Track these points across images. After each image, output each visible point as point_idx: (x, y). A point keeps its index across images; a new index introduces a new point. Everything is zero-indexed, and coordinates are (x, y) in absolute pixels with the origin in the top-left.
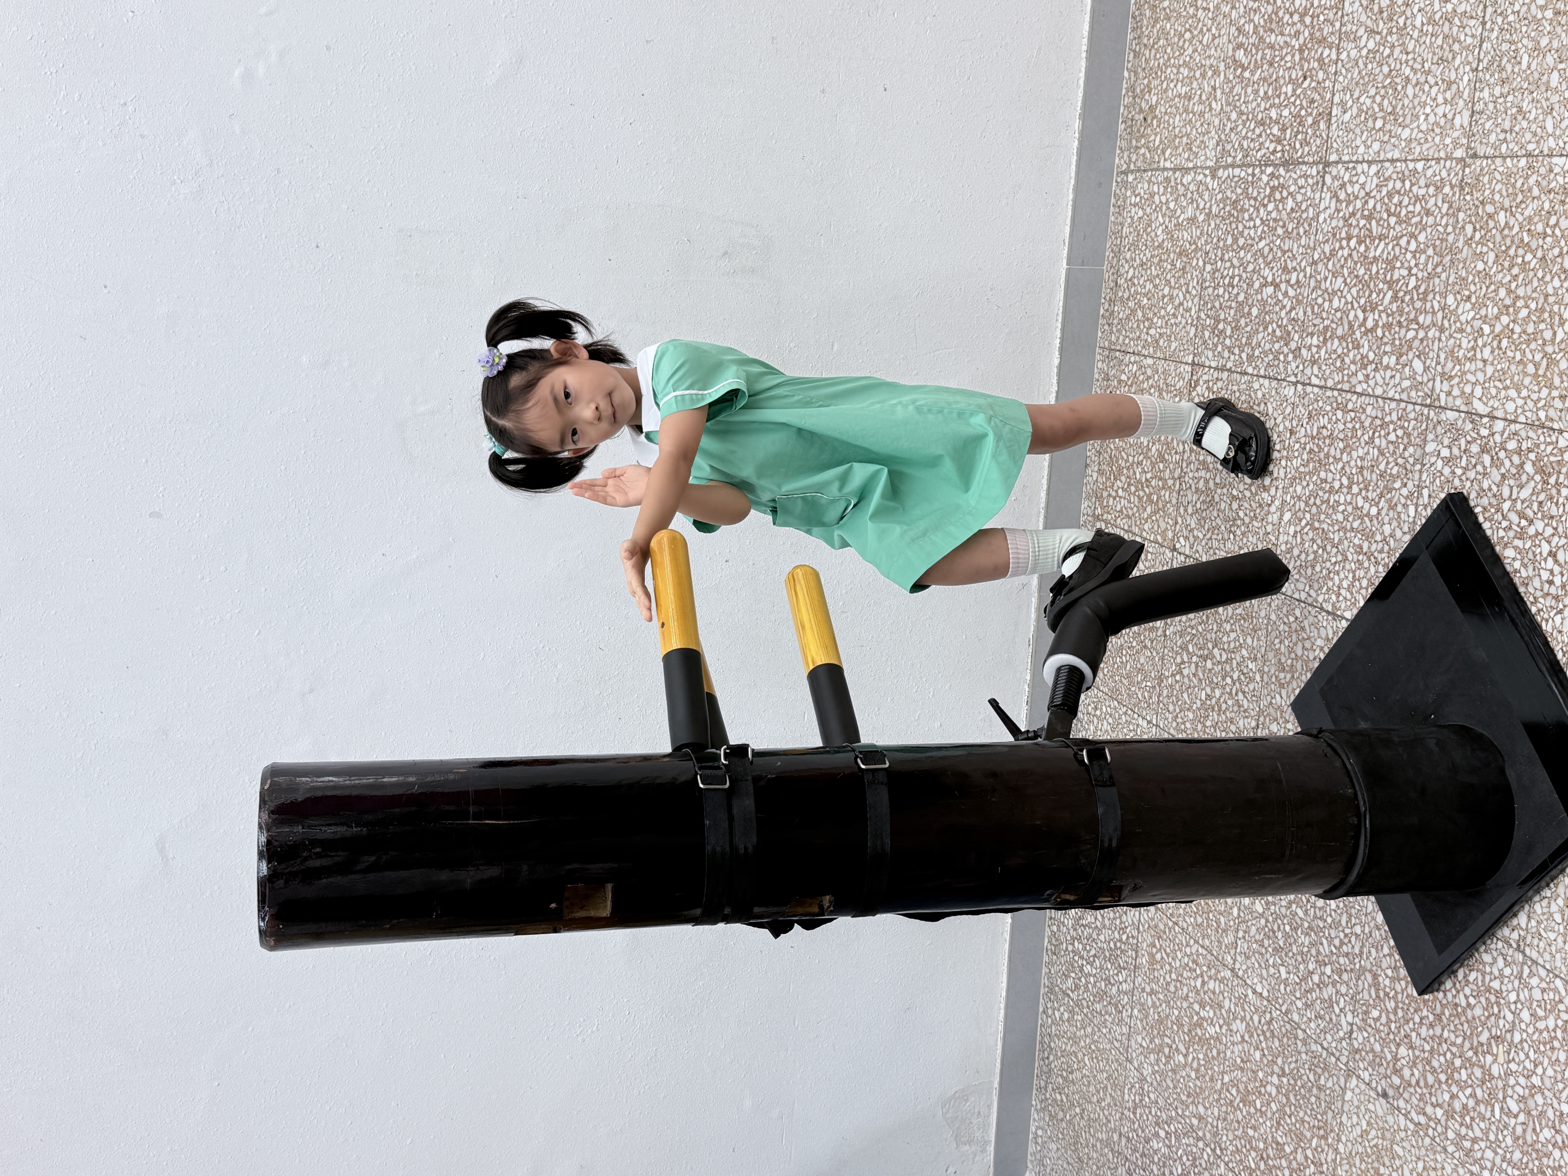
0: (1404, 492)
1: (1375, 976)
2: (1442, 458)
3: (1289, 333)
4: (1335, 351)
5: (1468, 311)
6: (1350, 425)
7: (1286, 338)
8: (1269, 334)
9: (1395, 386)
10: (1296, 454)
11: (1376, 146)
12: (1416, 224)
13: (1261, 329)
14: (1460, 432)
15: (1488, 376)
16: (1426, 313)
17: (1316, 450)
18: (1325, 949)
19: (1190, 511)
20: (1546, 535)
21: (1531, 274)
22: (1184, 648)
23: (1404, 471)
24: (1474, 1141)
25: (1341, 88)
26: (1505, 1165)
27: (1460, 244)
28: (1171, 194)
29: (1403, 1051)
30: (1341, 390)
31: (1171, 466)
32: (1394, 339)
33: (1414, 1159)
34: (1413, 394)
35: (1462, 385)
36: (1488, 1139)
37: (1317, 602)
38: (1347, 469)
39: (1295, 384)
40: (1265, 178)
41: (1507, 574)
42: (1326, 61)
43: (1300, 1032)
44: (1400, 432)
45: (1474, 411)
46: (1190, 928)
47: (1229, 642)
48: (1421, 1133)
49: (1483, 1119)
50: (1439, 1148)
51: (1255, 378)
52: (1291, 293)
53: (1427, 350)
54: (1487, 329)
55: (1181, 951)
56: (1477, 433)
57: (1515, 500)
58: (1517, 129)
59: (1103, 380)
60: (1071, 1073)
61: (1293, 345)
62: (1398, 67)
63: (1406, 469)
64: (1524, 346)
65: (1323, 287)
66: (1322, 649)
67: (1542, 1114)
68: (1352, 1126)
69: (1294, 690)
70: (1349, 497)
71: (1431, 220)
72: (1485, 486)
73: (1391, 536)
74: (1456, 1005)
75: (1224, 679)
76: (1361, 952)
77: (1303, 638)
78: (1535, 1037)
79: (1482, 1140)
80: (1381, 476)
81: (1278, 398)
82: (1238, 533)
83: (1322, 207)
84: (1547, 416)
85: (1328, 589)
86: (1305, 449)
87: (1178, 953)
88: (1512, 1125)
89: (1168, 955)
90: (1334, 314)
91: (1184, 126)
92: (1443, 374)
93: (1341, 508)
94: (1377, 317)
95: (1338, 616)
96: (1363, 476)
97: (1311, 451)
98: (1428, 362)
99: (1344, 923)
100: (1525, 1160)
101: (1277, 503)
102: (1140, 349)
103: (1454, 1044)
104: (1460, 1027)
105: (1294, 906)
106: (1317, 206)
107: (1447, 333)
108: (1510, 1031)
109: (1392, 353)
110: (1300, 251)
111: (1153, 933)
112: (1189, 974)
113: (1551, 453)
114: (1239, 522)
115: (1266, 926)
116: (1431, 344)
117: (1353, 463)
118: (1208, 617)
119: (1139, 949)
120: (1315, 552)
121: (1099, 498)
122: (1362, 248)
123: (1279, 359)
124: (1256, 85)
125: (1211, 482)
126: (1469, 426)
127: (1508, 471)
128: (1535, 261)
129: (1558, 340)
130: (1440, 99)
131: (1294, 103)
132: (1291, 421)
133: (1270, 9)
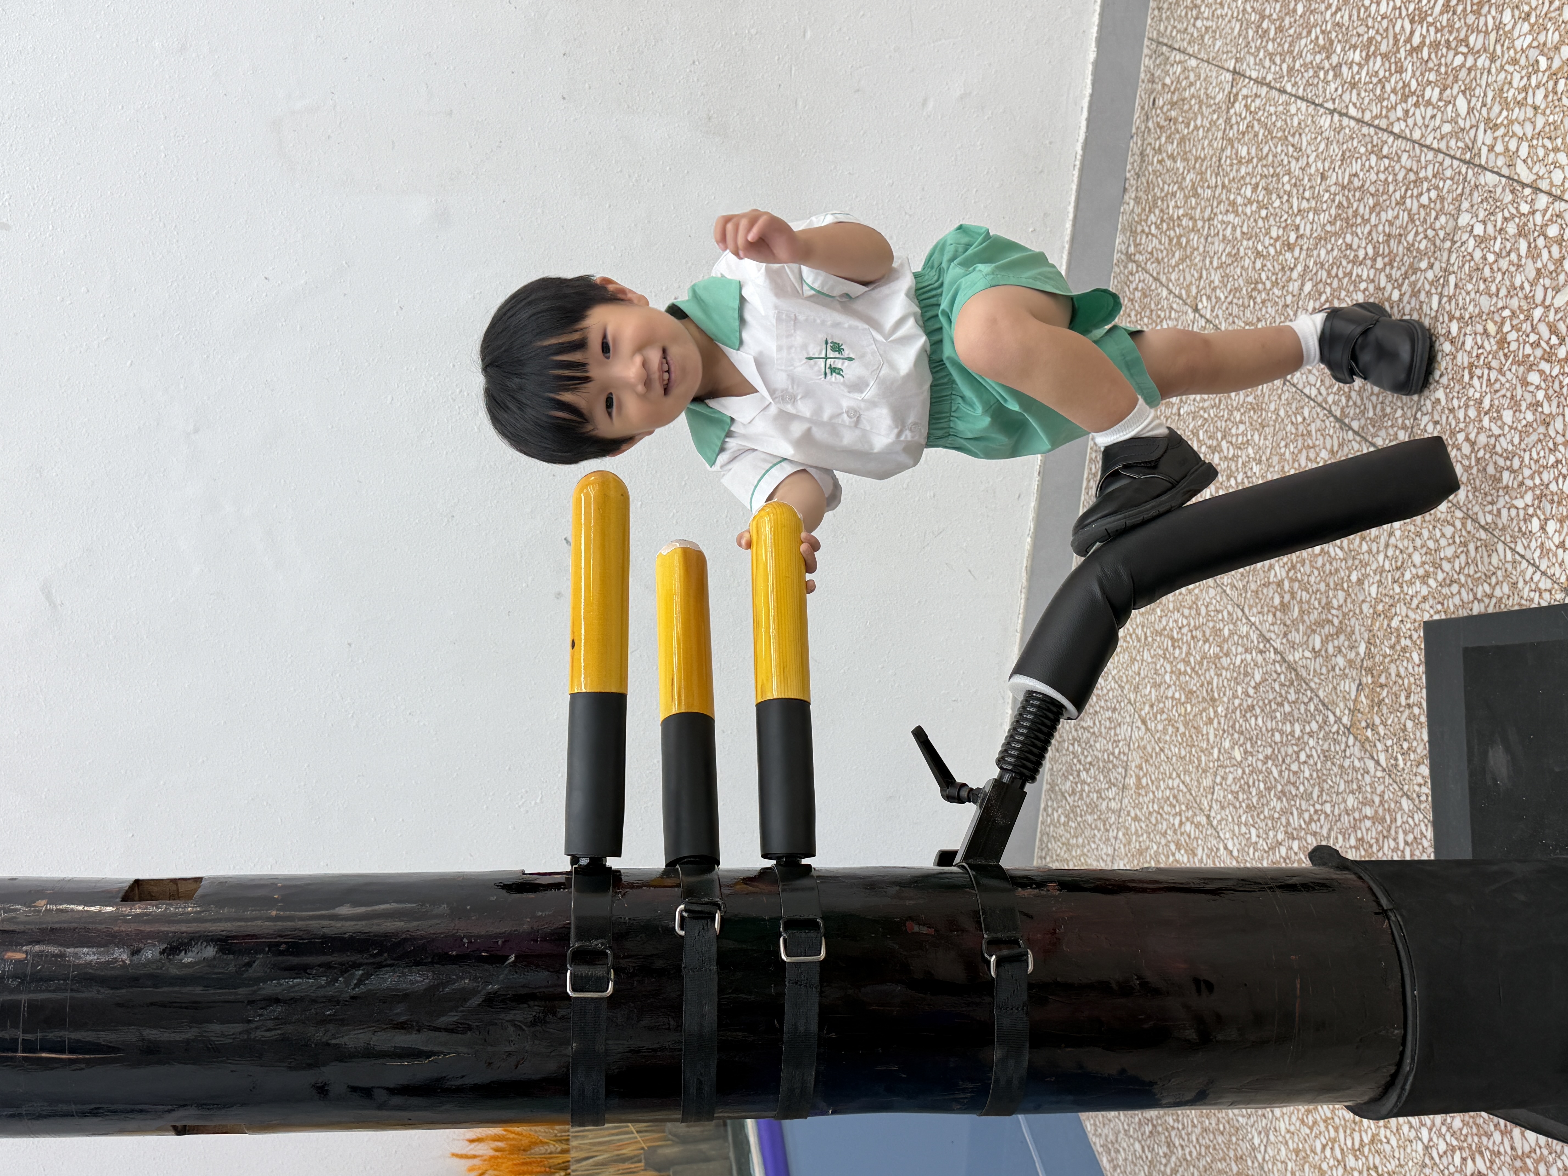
0: (1430, 275)
2: (1475, 236)
3: (1331, 43)
4: (1377, 73)
5: (1525, 35)
6: (1382, 176)
7: (1329, 50)
8: (1311, 41)
9: (1435, 130)
10: (1324, 206)
13: (1304, 33)
14: (1498, 204)
15: (1538, 130)
16: (1479, 32)
17: (1345, 204)
19: (1215, 263)
23: (1432, 247)
30: (1377, 127)
31: (1203, 203)
32: (1440, 65)
34: (1453, 143)
35: (1507, 139)
38: (1374, 234)
39: (1332, 112)
44: (1433, 194)
45: (1516, 177)
46: (1174, 759)
47: (1238, 433)
51: (1293, 99)
53: (1474, 84)
54: (1543, 63)
56: (1517, 208)
57: (1547, 308)
59: (1149, 81)
61: (1335, 60)
63: (1434, 244)
70: (1372, 273)
72: (1518, 281)
76: (1329, 836)
77: (1308, 445)
80: (1408, 250)
81: (1313, 130)
82: (1259, 300)
86: (1333, 201)
87: (1162, 783)
89: (1153, 783)
90: (1380, 23)
92: (1488, 120)
93: (1363, 286)
94: (1424, 32)
95: (1345, 424)
96: (1389, 246)
97: (1340, 206)
98: (1474, 101)
99: (1315, 796)
101: (1300, 268)
102: (1186, 45)
107: (1498, 64)
109: (1436, 83)
112: (1169, 809)
114: (1260, 286)
115: (1242, 778)
116: (1479, 76)
117: (1380, 228)
119: (1128, 768)
121: (1133, 233)
123: (1318, 76)
125: (1238, 230)
126: (1509, 197)
127: (1545, 266)
132: (1323, 161)
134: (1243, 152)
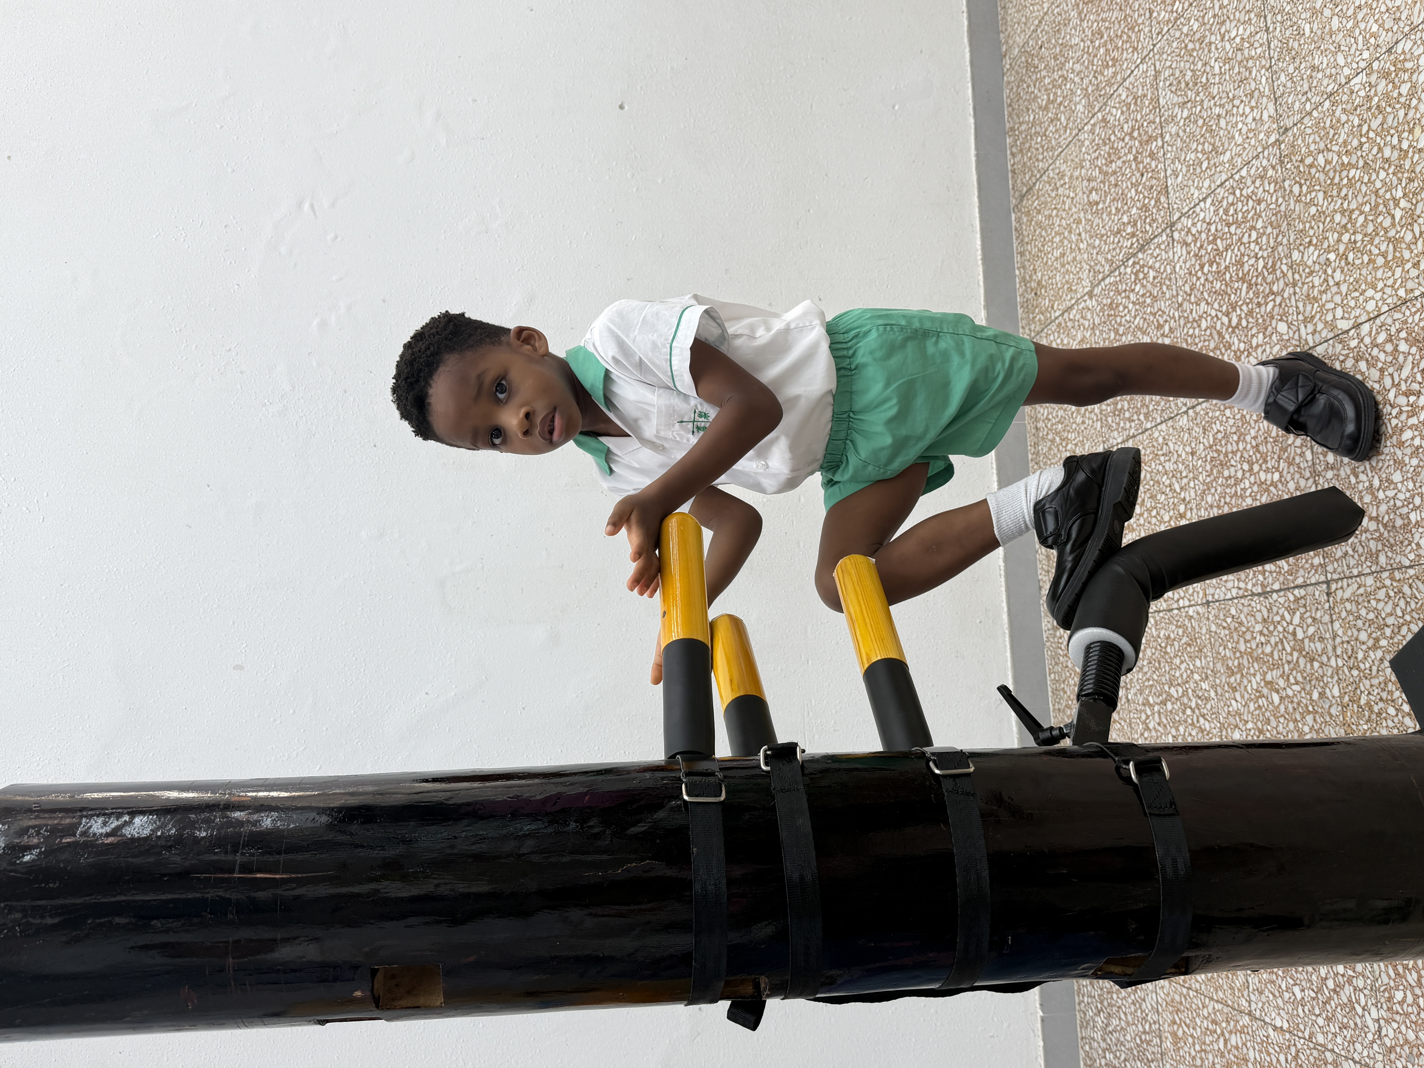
5: (1313, 253)
6: (1238, 416)
10: (1200, 470)
11: (1206, 184)
12: (1252, 218)
15: (1344, 294)
16: (1278, 280)
17: (1216, 455)
21: (1358, 184)
25: (1170, 161)
27: (1292, 207)
32: (1257, 320)
35: (1323, 318)
37: (1246, 590)
38: (1246, 455)
40: (1129, 270)
42: (1155, 151)
45: (1340, 332)
53: (1286, 308)
54: (1332, 256)
55: (1198, 1015)
56: (1348, 349)
57: (1399, 384)
62: (1209, 113)
64: (1369, 247)
65: (1191, 320)
71: (1263, 205)
80: (1274, 442)
83: (1176, 258)
84: (1406, 290)
86: (1206, 461)
87: (1197, 1020)
91: (1064, 277)
92: (1305, 319)
94: (1239, 312)
96: (1259, 452)
97: (1212, 460)
98: (1290, 318)
106: (1172, 261)
107: (1300, 284)
109: (1258, 333)
110: (1167, 304)
111: (1171, 1008)
112: (1211, 1038)
116: (1288, 302)
119: (1162, 1033)
122: (1215, 266)
124: (1109, 209)
128: (1359, 171)
129: (1397, 219)
130: (1248, 110)
131: (1138, 200)
132: (1190, 445)
133: (1107, 147)
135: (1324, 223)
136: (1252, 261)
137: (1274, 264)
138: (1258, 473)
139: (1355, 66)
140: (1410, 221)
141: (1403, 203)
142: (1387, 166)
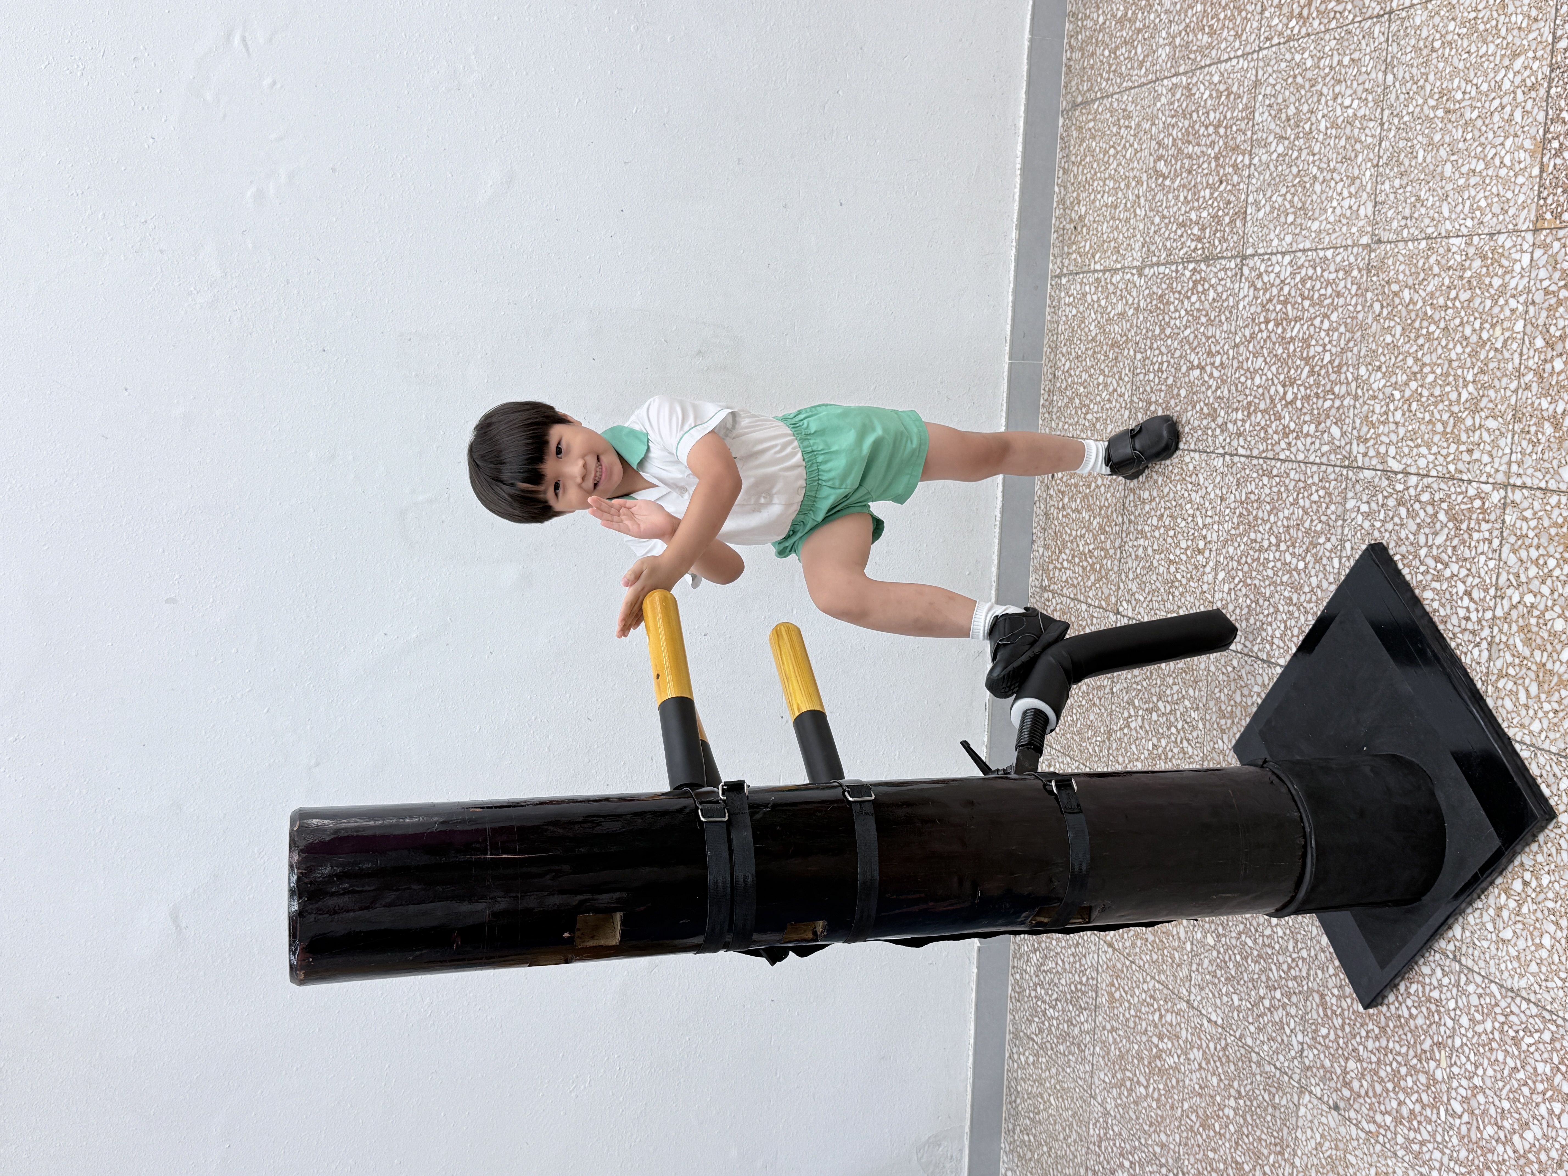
0: (1329, 546)
1: (1322, 996)
2: (1362, 513)
3: (1215, 410)
4: (1259, 423)
5: (1380, 380)
6: (1275, 489)
7: (1214, 415)
8: (1197, 412)
9: (1316, 451)
10: (1227, 518)
11: (1289, 238)
12: (1328, 305)
13: (1190, 408)
14: (1378, 489)
15: (1400, 437)
16: (1341, 384)
17: (1245, 513)
18: (1274, 974)
19: (1131, 576)
20: (1461, 576)
21: (1436, 343)
22: (1130, 703)
23: (1327, 528)
24: (1422, 1143)
25: (1254, 190)
26: (1452, 1164)
27: (1369, 321)
28: (1102, 292)
29: (1351, 1065)
30: (1266, 458)
31: (1112, 537)
32: (1312, 409)
33: (1367, 1165)
34: (1332, 457)
35: (1376, 447)
36: (1435, 1141)
37: (1252, 651)
38: (1275, 529)
39: (1223, 455)
40: (1188, 274)
41: (1427, 614)
42: (1240, 166)
43: (1253, 1055)
44: (1322, 493)
45: (1389, 469)
46: (1147, 966)
47: (1172, 695)
48: (1372, 1141)
49: (1430, 1122)
50: (1389, 1154)
51: (1187, 452)
52: (1216, 374)
53: (1343, 417)
54: (1397, 395)
55: (1138, 987)
56: (1393, 489)
57: (1431, 547)
58: (1416, 215)
60: (1038, 1113)
61: (1220, 421)
62: (1306, 167)
63: (1329, 525)
64: (1432, 408)
65: (1245, 367)
66: (1259, 695)
67: (1485, 1112)
68: (1307, 1140)
69: (1235, 734)
70: (1277, 555)
71: (1341, 301)
72: (1403, 535)
73: (1318, 587)
74: (1399, 1016)
75: (1169, 729)
76: (1308, 974)
77: (1241, 686)
78: (1474, 1041)
79: (1429, 1142)
80: (1306, 533)
81: (1208, 469)
82: (1177, 593)
83: (1241, 295)
84: (1456, 469)
85: (1263, 639)
86: (1234, 513)
87: (1136, 990)
88: (1457, 1124)
89: (1126, 993)
90: (1256, 391)
91: (1112, 232)
92: (1359, 438)
93: (1271, 565)
94: (1295, 390)
95: (1273, 663)
96: (1289, 534)
97: (1241, 515)
98: (1345, 427)
99: (1291, 948)
100: (1471, 1157)
101: (1211, 564)
103: (1399, 1054)
104: (1404, 1037)
105: (1243, 936)
106: (1237, 295)
107: (1361, 401)
108: (1452, 1037)
109: (1311, 422)
110: (1223, 336)
111: (1111, 973)
112: (1147, 1009)
113: (1462, 502)
114: (1177, 584)
115: (1218, 958)
116: (1346, 411)
117: (1279, 523)
118: (1151, 673)
119: (1099, 990)
120: (1249, 607)
121: (1046, 570)
122: (1280, 330)
123: (1207, 434)
124: (1176, 191)
125: (1150, 549)
126: (1385, 483)
127: (1423, 521)
128: (1438, 331)
129: (1463, 400)
130: (1346, 193)
131: (1211, 206)
132: (1221, 489)
133: (1187, 123)
134: (1146, 495)
135: (1396, 358)
136: (1320, 349)
137: (1340, 366)
138: (1285, 552)
139: (1457, 227)
140: (1473, 408)
141: (1471, 387)
142: (1464, 343)
